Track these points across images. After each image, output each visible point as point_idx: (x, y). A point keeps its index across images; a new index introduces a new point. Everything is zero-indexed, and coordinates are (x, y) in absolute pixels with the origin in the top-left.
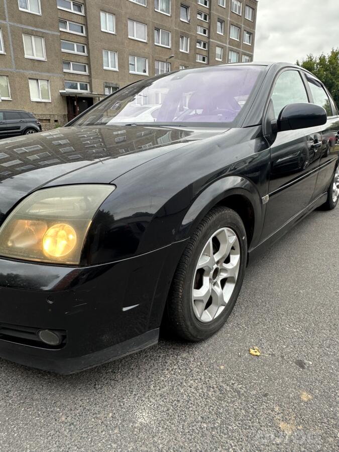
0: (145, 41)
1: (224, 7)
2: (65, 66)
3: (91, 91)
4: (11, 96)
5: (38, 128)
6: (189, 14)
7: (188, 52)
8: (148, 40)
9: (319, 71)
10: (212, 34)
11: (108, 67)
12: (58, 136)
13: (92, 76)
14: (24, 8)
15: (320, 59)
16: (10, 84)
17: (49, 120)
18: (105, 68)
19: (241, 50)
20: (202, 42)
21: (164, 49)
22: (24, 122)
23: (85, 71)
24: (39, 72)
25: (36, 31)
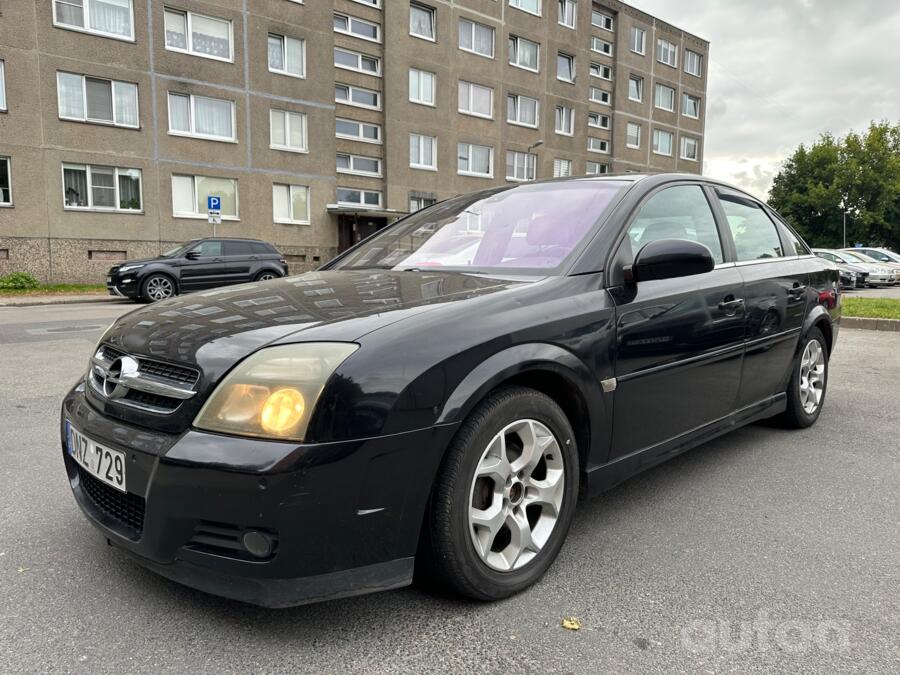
0: (490, 117)
1: (643, 53)
2: (339, 162)
3: (385, 205)
4: (239, 214)
5: (282, 271)
6: (575, 68)
7: (571, 134)
8: (496, 115)
9: (847, 163)
10: (619, 100)
11: (419, 162)
12: (317, 283)
13: (389, 180)
14: (277, 68)
15: (847, 141)
16: (239, 192)
17: (304, 257)
18: (413, 165)
19: (678, 128)
20: (599, 117)
21: (525, 130)
22: (257, 259)
23: (376, 171)
24: (292, 171)
25: (294, 104)
